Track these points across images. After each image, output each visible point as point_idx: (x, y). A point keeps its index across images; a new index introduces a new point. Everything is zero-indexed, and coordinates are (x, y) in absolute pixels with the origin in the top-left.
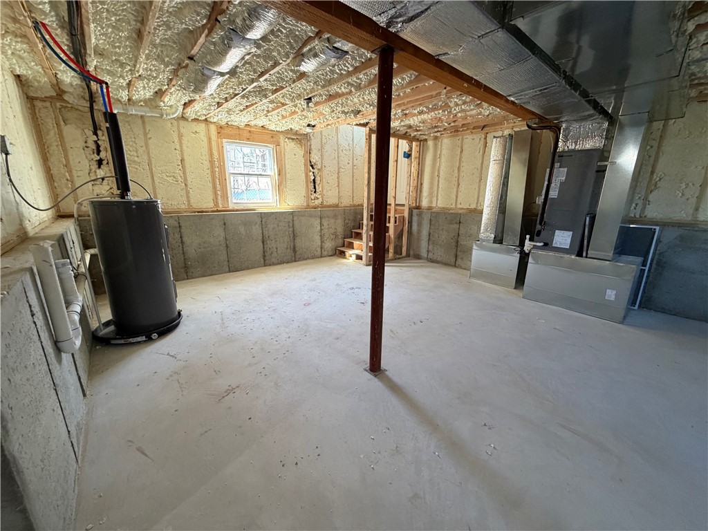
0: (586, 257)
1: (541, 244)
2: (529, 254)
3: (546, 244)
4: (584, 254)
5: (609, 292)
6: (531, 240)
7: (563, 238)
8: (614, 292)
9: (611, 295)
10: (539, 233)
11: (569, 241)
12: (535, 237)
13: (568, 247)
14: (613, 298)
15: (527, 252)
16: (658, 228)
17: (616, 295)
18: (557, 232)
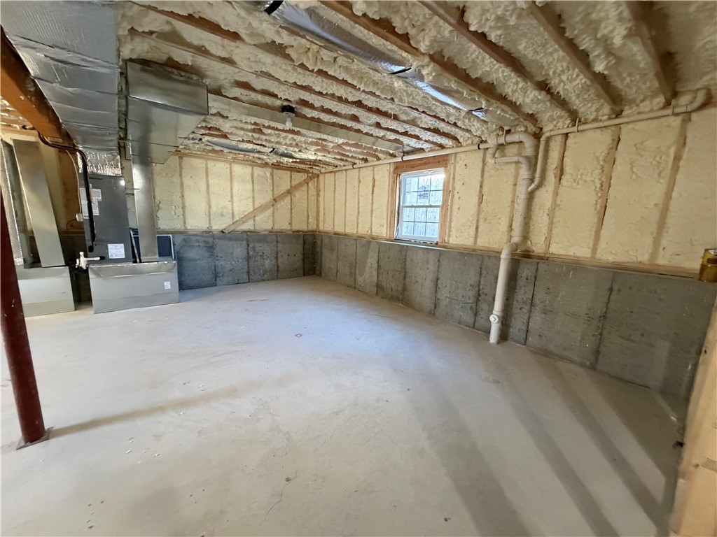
0: (140, 262)
1: (98, 259)
2: (86, 271)
3: (102, 258)
4: (138, 260)
5: (165, 283)
6: (86, 256)
7: (117, 251)
8: (169, 283)
9: (167, 285)
10: (91, 249)
11: (123, 251)
12: (88, 253)
13: (124, 257)
14: (169, 287)
15: (85, 268)
16: (171, 235)
17: (171, 284)
18: (110, 246)
